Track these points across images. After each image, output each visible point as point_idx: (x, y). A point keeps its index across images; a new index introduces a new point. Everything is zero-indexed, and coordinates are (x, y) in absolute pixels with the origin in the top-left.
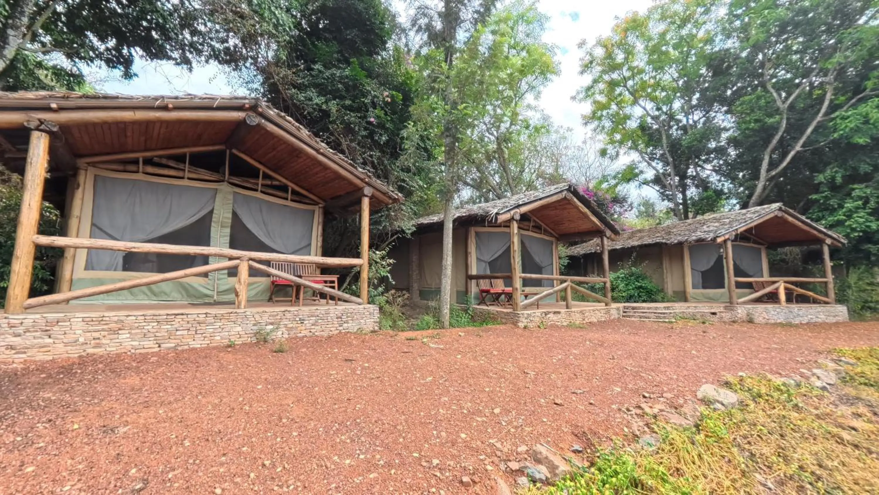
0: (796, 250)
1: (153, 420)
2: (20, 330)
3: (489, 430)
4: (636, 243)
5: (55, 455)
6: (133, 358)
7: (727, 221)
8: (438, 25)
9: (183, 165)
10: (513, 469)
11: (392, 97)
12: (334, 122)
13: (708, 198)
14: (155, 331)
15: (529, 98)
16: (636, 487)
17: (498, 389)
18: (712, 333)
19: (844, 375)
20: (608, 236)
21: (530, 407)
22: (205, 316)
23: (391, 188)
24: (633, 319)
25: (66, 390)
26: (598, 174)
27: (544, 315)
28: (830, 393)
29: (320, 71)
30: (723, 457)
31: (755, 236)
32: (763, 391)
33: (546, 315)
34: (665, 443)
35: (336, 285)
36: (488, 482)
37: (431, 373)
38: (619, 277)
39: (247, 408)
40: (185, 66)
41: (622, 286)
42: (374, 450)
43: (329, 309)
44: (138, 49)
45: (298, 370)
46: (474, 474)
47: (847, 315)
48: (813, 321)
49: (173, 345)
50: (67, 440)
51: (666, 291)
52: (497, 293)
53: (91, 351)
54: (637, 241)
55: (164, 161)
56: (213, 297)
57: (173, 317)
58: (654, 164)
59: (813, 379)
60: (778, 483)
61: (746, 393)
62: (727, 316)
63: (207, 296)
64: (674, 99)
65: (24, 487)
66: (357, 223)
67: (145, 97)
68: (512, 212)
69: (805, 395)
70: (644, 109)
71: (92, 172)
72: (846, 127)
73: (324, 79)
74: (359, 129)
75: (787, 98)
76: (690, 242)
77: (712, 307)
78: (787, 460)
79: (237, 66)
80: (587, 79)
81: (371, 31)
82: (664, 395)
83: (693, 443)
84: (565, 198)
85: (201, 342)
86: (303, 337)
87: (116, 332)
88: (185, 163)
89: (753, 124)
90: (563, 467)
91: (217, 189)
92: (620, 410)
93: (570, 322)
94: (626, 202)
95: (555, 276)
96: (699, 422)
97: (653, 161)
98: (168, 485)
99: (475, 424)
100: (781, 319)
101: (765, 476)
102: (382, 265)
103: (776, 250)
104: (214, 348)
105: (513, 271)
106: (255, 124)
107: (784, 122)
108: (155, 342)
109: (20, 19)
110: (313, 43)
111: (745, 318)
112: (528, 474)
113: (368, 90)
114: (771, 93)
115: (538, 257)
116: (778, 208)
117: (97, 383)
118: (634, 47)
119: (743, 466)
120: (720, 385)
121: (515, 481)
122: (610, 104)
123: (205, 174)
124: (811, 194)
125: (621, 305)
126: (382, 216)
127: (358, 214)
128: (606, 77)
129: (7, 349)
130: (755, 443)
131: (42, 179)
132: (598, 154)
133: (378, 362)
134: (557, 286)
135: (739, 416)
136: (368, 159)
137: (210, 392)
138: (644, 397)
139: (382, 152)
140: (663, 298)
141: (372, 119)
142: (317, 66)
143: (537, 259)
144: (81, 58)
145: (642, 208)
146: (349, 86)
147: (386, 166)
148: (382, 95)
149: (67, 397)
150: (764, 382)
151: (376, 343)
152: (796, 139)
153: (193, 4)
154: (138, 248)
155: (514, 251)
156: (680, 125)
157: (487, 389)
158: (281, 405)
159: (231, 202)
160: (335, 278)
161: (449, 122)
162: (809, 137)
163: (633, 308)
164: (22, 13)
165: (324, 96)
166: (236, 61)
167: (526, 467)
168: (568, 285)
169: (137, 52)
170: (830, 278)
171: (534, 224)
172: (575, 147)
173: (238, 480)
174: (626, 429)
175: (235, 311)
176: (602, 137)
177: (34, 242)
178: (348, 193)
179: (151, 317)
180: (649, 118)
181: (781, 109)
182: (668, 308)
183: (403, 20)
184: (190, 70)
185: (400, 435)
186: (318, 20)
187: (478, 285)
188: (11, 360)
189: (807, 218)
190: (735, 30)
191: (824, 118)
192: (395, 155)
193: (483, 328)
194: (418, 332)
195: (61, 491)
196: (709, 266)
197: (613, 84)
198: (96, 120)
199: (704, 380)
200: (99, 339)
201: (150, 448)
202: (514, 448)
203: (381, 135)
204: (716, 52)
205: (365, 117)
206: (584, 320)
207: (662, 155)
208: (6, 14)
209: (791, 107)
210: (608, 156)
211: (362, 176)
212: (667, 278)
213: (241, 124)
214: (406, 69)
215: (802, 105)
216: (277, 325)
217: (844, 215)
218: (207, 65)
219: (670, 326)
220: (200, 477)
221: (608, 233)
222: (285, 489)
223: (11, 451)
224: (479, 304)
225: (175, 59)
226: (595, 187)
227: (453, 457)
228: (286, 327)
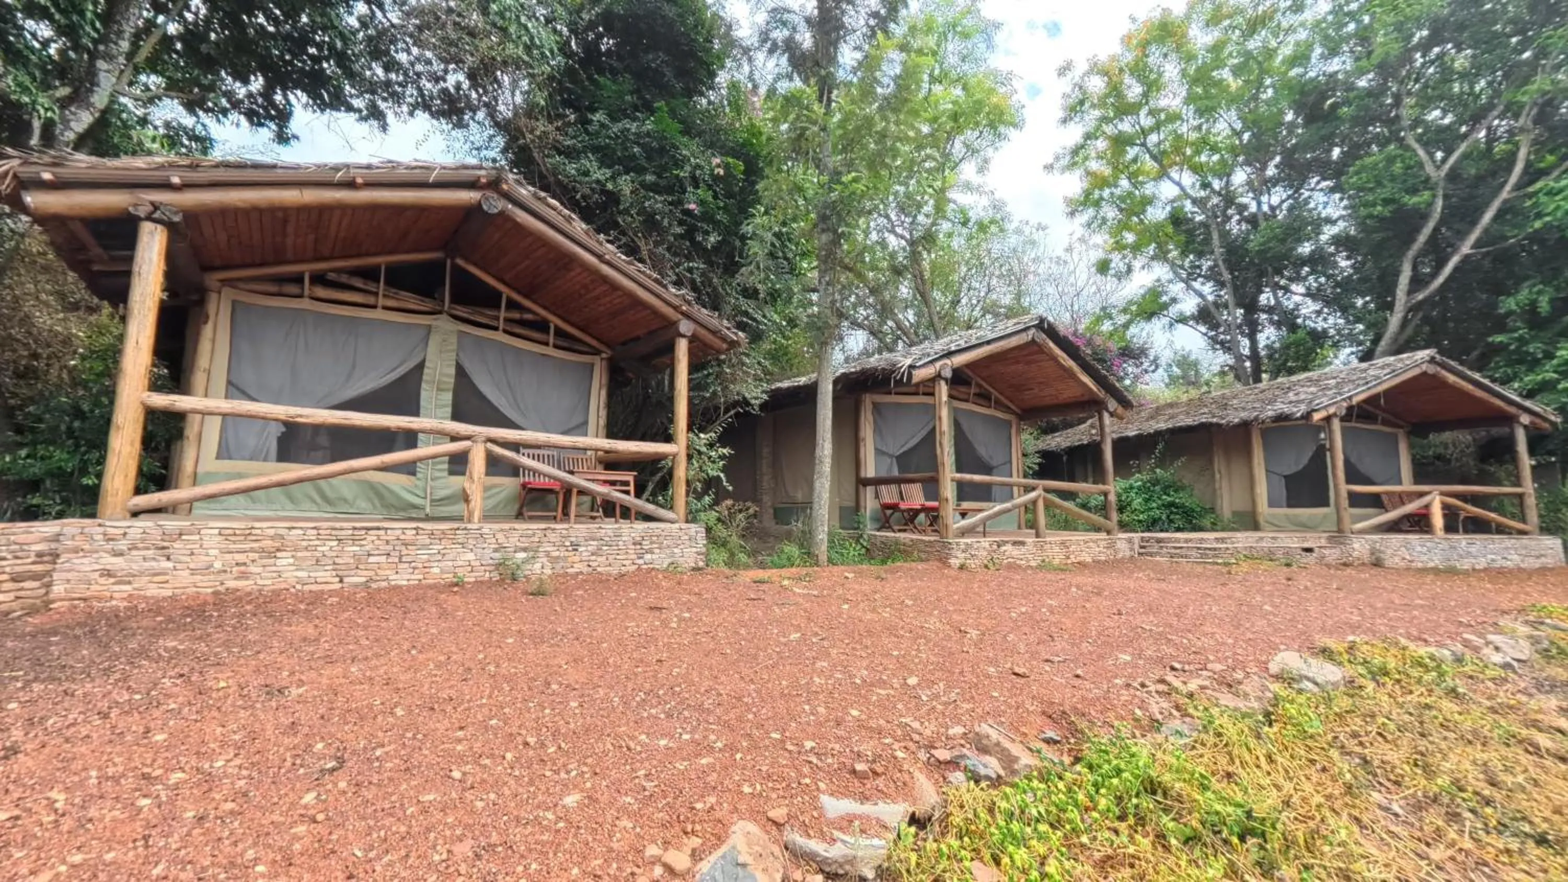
0: (1464, 437)
1: (343, 681)
2: (122, 545)
3: (900, 706)
4: (1163, 426)
5: (196, 721)
6: (300, 597)
7: (1333, 382)
8: (806, 39)
9: (375, 285)
10: (941, 759)
11: (727, 166)
12: (626, 212)
13: (1297, 344)
14: (334, 554)
15: (968, 171)
16: (1154, 793)
17: (914, 653)
18: (1303, 581)
19: (1546, 644)
20: (1111, 410)
21: (969, 677)
22: (414, 532)
23: (725, 322)
24: (1158, 558)
25: (201, 638)
26: (1093, 307)
27: (995, 547)
28: (1520, 676)
29: (603, 125)
30: (1313, 762)
31: (1384, 411)
32: (1392, 664)
33: (999, 546)
34: (1207, 732)
35: (632, 488)
36: (899, 775)
37: (798, 628)
38: (1131, 488)
39: (492, 668)
40: (375, 123)
41: (1137, 502)
42: (706, 730)
43: (620, 528)
44: (299, 93)
45: (573, 620)
46: (874, 761)
47: (1562, 555)
48: (1496, 565)
49: (364, 579)
50: (211, 702)
51: (1219, 512)
52: (911, 510)
53: (232, 584)
54: (1166, 421)
55: (344, 279)
56: (424, 509)
57: (363, 532)
58: (1196, 285)
59: (1487, 651)
60: (1413, 806)
61: (1359, 667)
62: (1332, 554)
63: (415, 507)
64: (1233, 166)
65: (154, 761)
66: (666, 388)
67: (319, 166)
68: (938, 365)
69: (1471, 677)
70: (1178, 184)
71: (228, 294)
72: (1558, 208)
73: (610, 138)
74: (670, 225)
75: (1444, 161)
76: (1263, 422)
77: (1305, 539)
78: (1429, 772)
79: (461, 120)
80: (1074, 133)
81: (692, 54)
82: (1209, 666)
83: (1258, 737)
84: (1033, 340)
85: (408, 577)
86: (578, 574)
87: (272, 554)
88: (378, 281)
89: (1379, 208)
90: (1026, 760)
91: (430, 326)
92: (1128, 685)
93: (1043, 561)
94: (1147, 356)
95: (1015, 479)
96: (1271, 709)
97: (1195, 280)
98: (376, 764)
99: (875, 698)
100: (1436, 561)
101: (1389, 796)
102: (710, 457)
103: (1426, 437)
104: (430, 587)
105: (940, 468)
106: (496, 211)
107: (1439, 203)
108: (334, 573)
109: (116, 44)
110: (590, 78)
111: (1366, 558)
112: (966, 767)
113: (685, 156)
114: (1414, 150)
115: (984, 446)
116: (1427, 358)
117: (246, 629)
118: (1160, 75)
119: (1348, 776)
120: (1312, 654)
121: (945, 779)
122: (1116, 178)
123: (411, 301)
124: (1490, 336)
125: (1136, 536)
126: (709, 374)
127: (668, 372)
128: (1109, 129)
129: (102, 576)
130: (1371, 744)
131: (157, 299)
132: (1093, 270)
133: (707, 612)
134: (1020, 496)
135: (1345, 703)
136: (685, 277)
137: (431, 646)
138: (1173, 669)
139: (710, 263)
140: (1214, 524)
141: (692, 206)
142: (599, 117)
143: (982, 451)
144: (208, 111)
145: (1176, 370)
146: (652, 149)
147: (715, 289)
148: (710, 163)
149: (203, 647)
150: (1393, 651)
151: (701, 586)
152: (1462, 235)
153: (389, 15)
154: (307, 417)
155: (942, 433)
156: (1246, 214)
157: (895, 653)
158: (547, 666)
159: (455, 347)
160: (629, 477)
161: (826, 206)
162: (1486, 231)
163: (1159, 541)
164: (120, 33)
165: (609, 167)
166: (460, 112)
167: (963, 756)
168: (1039, 496)
169: (298, 99)
170: (1529, 487)
171: (978, 391)
172: (1051, 259)
173: (487, 762)
174: (1138, 712)
175: (463, 526)
176: (1101, 239)
177: (143, 404)
178: (651, 333)
179: (328, 532)
180: (1189, 201)
181: (1434, 180)
182: (1222, 540)
183: (745, 32)
184: (384, 128)
185: (749, 710)
186: (600, 37)
187: (877, 496)
188: (108, 594)
189: (1485, 377)
190: (1347, 39)
191: (1514, 194)
192: (731, 268)
193: (885, 567)
194: (774, 571)
195: (211, 767)
196: (1301, 467)
197: (1120, 142)
198: (240, 204)
199: (1282, 647)
200: (245, 564)
201: (343, 716)
202: (942, 730)
203: (707, 233)
204: (1312, 80)
205: (680, 202)
206: (1068, 558)
207: (1211, 268)
208: (96, 36)
209: (1453, 176)
210: (1112, 272)
211: (677, 302)
212: (1221, 488)
213: (474, 210)
214: (750, 119)
215: (1473, 171)
216: (532, 551)
217: (1555, 372)
218: (412, 120)
219: (1225, 570)
220: (426, 756)
221: (1112, 404)
222: (563, 775)
223: (127, 713)
224: (878, 530)
225: (360, 111)
226: (1087, 328)
227: (839, 739)
228: (548, 556)
